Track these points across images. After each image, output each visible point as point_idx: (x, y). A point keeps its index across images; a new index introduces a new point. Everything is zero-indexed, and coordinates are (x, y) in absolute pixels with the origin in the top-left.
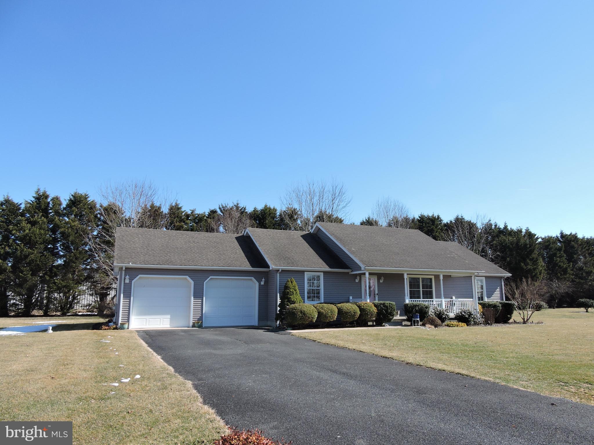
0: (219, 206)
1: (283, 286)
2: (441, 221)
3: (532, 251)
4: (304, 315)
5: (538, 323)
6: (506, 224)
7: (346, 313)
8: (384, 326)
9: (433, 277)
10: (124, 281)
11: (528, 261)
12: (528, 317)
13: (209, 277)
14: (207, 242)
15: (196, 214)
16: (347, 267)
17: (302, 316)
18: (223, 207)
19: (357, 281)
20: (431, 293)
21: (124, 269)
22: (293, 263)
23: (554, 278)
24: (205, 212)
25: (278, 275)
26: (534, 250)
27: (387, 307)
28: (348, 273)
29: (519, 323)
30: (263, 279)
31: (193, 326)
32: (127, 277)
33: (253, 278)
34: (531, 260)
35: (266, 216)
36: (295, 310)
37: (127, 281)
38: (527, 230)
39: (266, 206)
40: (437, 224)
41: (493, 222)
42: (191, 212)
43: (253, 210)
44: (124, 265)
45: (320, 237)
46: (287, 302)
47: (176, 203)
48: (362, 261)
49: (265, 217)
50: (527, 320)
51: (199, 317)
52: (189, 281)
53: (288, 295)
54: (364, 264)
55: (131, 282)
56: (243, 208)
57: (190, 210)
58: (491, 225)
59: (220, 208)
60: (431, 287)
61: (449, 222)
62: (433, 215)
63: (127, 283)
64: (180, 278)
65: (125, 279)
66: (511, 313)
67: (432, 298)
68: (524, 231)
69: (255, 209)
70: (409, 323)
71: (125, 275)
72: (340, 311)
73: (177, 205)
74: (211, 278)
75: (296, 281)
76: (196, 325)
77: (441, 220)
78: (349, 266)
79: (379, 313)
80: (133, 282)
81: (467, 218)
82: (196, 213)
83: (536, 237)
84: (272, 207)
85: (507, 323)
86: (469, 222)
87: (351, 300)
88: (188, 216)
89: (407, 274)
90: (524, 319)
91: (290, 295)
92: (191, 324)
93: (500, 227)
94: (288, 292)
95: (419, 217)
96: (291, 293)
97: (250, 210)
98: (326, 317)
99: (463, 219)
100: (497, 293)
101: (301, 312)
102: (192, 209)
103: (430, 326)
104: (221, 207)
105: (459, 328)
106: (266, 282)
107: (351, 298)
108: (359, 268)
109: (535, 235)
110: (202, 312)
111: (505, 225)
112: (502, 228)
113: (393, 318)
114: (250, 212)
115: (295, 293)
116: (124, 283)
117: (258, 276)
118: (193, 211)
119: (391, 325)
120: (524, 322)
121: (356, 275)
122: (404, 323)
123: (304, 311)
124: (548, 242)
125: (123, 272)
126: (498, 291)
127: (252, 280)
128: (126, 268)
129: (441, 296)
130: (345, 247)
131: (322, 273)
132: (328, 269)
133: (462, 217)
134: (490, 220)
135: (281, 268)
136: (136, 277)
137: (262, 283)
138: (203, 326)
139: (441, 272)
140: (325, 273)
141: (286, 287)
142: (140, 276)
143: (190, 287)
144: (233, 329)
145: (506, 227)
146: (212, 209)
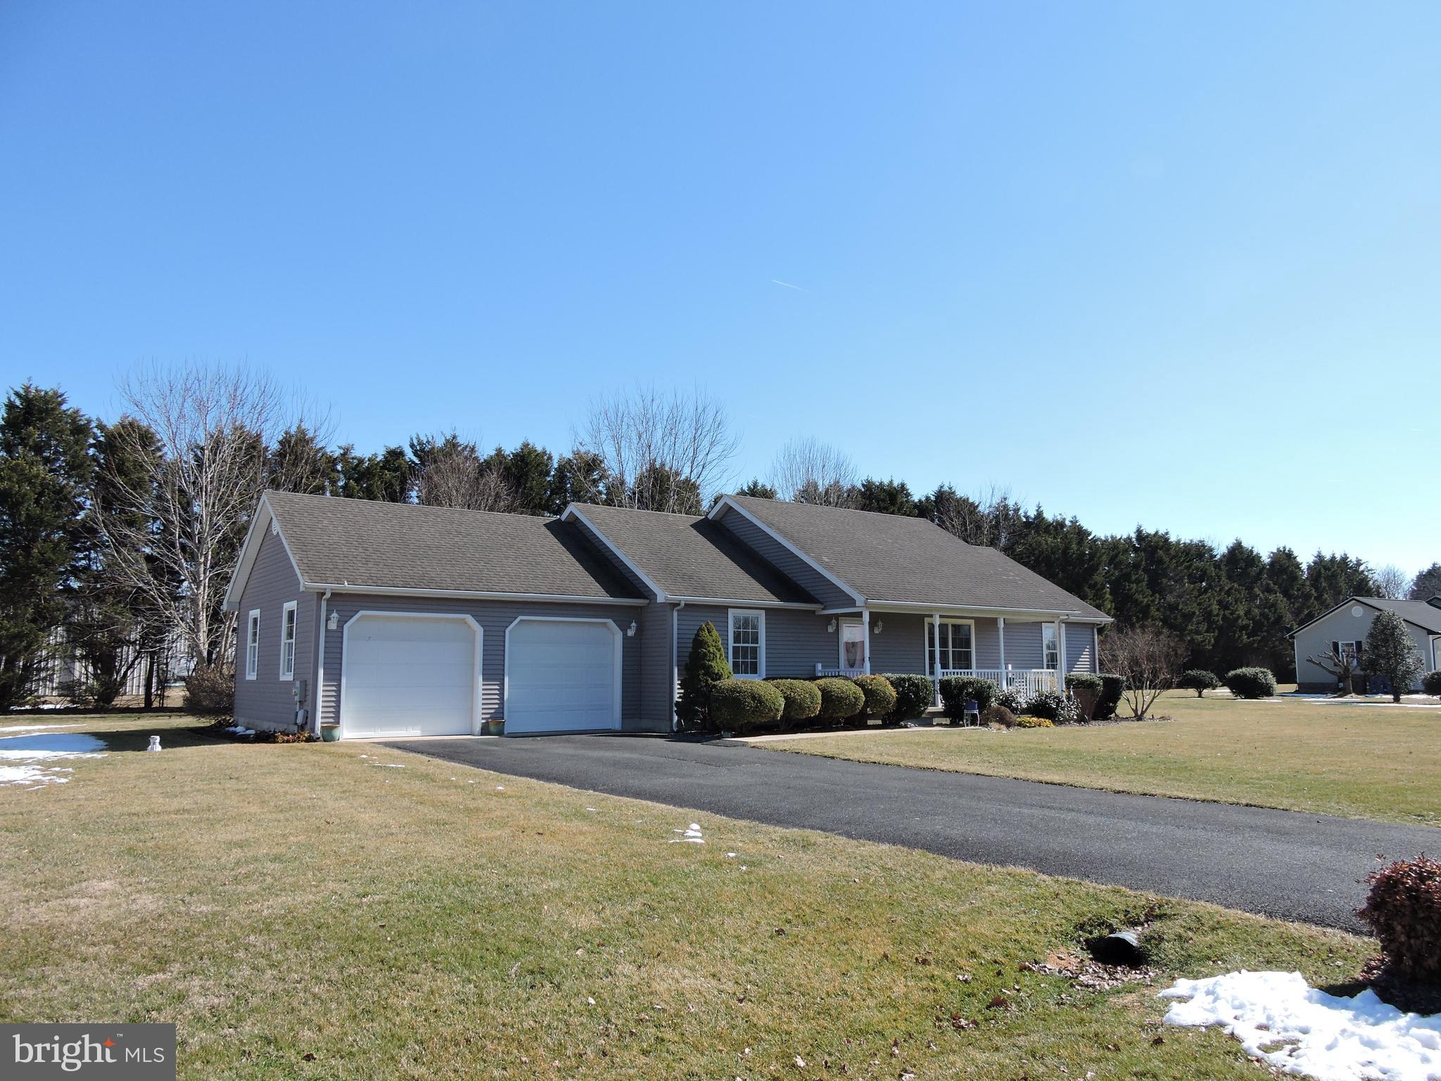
0: (412, 439)
1: (691, 641)
2: (907, 497)
3: (1093, 569)
4: (761, 703)
5: (1163, 718)
6: (1040, 508)
7: (840, 699)
8: (906, 727)
9: (972, 622)
10: (326, 626)
11: (1087, 590)
12: (1145, 707)
13: (516, 618)
14: (488, 535)
15: (353, 458)
16: (809, 599)
17: (757, 707)
18: (420, 443)
19: (831, 629)
20: (968, 655)
21: (328, 595)
22: (703, 588)
23: (1126, 626)
24: (376, 454)
25: (675, 614)
26: (1098, 565)
27: (917, 686)
28: (814, 612)
29: (1127, 718)
30: (634, 624)
31: (485, 730)
32: (335, 615)
33: (610, 621)
34: (1092, 587)
35: (530, 470)
36: (738, 692)
37: (333, 625)
38: (1074, 522)
39: (526, 445)
40: (902, 502)
41: (1011, 503)
42: (342, 452)
43: (493, 453)
44: (330, 587)
45: (731, 529)
46: (704, 674)
47: (299, 427)
48: (854, 586)
49: (527, 472)
50: (1143, 713)
51: (492, 711)
52: (469, 626)
53: (704, 659)
54: (861, 592)
55: (343, 627)
56: (467, 446)
57: (340, 448)
58: (1006, 507)
59: (412, 446)
60: (968, 645)
61: (923, 499)
62: (891, 482)
63: (333, 631)
64: (447, 620)
65: (328, 620)
66: (1116, 698)
67: (969, 666)
68: (1068, 523)
69: (499, 451)
70: (947, 721)
71: (329, 612)
72: (827, 694)
73: (302, 432)
74: (521, 620)
75: (719, 628)
76: (492, 728)
77: (908, 495)
78: (816, 596)
79: (903, 699)
80: (346, 627)
81: (960, 493)
82: (353, 455)
83: (1090, 538)
84: (539, 449)
85: (1107, 719)
86: (964, 500)
87: (820, 671)
88: (333, 461)
89: (941, 616)
90: (1135, 711)
91: (709, 661)
92: (478, 728)
93: (1028, 514)
94: (705, 653)
95: (863, 485)
96: (712, 655)
97: (486, 452)
98: (801, 707)
99: (953, 493)
100: (1085, 657)
101: (754, 698)
102: (343, 444)
103: (996, 725)
104: (415, 442)
105: (1042, 729)
106: (640, 630)
107: (819, 666)
108: (852, 602)
109: (1090, 534)
110: (502, 698)
111: (1037, 511)
112: (1033, 516)
113: (925, 709)
114: (485, 457)
115: (718, 656)
116: (327, 630)
117: (622, 616)
118: (346, 451)
119: (920, 725)
120: (1139, 718)
121: (831, 617)
122: (936, 721)
123: (760, 696)
124: (1115, 548)
125: (324, 604)
126: (1087, 652)
127: (606, 627)
128: (333, 594)
129: (1000, 664)
130: (807, 553)
131: (763, 612)
132: (775, 602)
133: (950, 488)
134: (1005, 499)
135: (684, 599)
136: (352, 616)
137: (631, 633)
138: (506, 732)
139: (1000, 612)
140: (769, 611)
141: (699, 643)
142: (362, 613)
143: (473, 641)
144: (584, 737)
145: (1039, 515)
146: (393, 446)
